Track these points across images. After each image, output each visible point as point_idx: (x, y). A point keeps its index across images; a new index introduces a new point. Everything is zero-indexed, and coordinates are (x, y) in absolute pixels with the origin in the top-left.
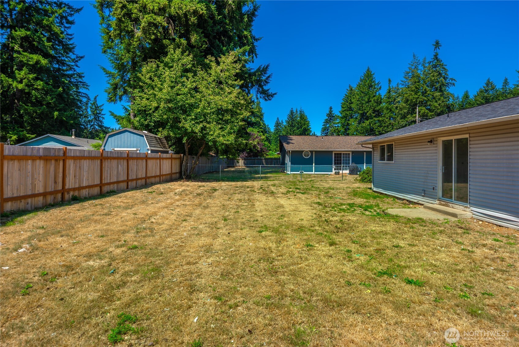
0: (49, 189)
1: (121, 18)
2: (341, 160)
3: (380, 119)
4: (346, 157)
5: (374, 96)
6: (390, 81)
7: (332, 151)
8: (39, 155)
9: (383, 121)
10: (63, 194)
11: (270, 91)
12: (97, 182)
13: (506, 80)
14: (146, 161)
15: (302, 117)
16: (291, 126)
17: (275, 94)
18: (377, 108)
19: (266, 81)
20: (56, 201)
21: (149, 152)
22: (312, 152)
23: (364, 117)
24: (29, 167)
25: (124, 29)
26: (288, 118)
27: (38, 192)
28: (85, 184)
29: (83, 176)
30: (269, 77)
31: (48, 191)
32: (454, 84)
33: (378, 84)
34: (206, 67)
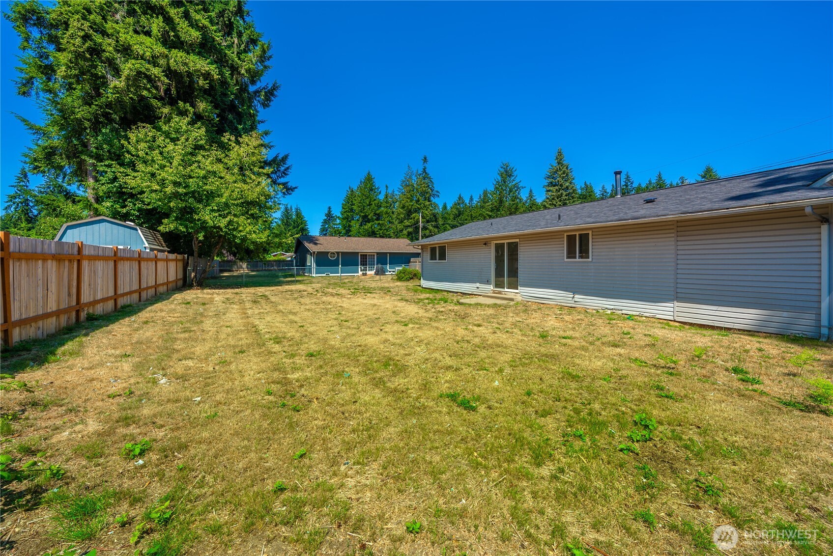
0: (62, 307)
1: (83, 52)
2: (366, 261)
3: (381, 222)
4: (371, 258)
5: (375, 200)
6: (387, 187)
7: (358, 253)
8: (50, 252)
9: (383, 224)
10: (78, 312)
11: (289, 185)
12: (111, 293)
13: (471, 197)
14: (156, 263)
15: (298, 214)
16: (286, 225)
17: (296, 188)
18: (378, 212)
19: (284, 173)
20: (70, 322)
21: (148, 250)
22: (338, 253)
23: (365, 219)
24: (40, 271)
25: (89, 71)
26: (281, 216)
27: (50, 311)
28: (99, 296)
29: (98, 284)
30: (288, 168)
31: (61, 308)
32: (438, 196)
33: (378, 188)
34: (224, 147)
